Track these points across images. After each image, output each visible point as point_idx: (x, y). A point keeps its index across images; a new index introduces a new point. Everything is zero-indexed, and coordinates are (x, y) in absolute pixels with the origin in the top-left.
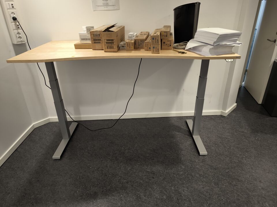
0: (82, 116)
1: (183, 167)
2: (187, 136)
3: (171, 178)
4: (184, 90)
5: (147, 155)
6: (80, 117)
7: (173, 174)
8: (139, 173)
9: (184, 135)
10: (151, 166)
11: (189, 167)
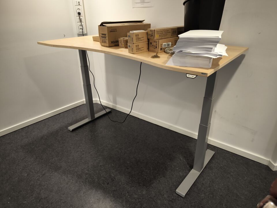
0: (118, 106)
1: (144, 193)
2: (188, 166)
3: (121, 193)
4: (215, 111)
5: (128, 162)
6: (116, 107)
7: (127, 192)
8: (104, 172)
9: (187, 163)
10: (119, 173)
11: (149, 197)
